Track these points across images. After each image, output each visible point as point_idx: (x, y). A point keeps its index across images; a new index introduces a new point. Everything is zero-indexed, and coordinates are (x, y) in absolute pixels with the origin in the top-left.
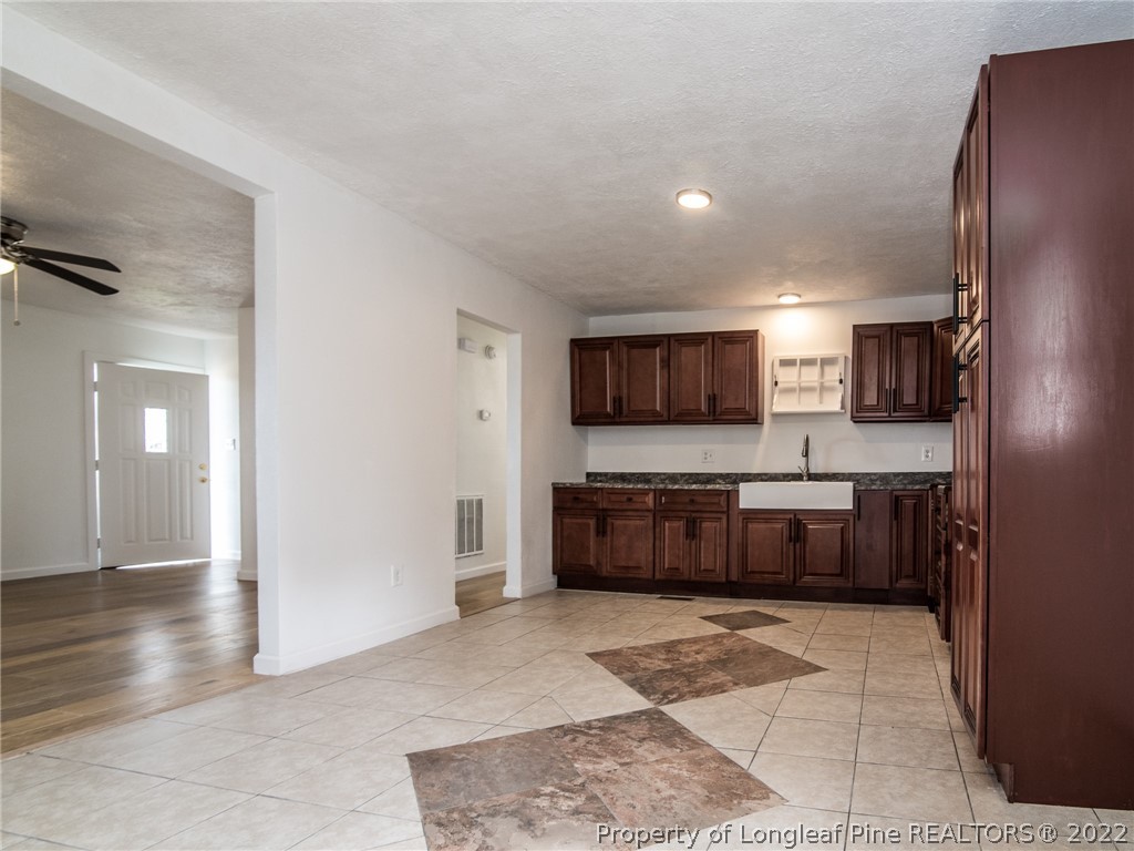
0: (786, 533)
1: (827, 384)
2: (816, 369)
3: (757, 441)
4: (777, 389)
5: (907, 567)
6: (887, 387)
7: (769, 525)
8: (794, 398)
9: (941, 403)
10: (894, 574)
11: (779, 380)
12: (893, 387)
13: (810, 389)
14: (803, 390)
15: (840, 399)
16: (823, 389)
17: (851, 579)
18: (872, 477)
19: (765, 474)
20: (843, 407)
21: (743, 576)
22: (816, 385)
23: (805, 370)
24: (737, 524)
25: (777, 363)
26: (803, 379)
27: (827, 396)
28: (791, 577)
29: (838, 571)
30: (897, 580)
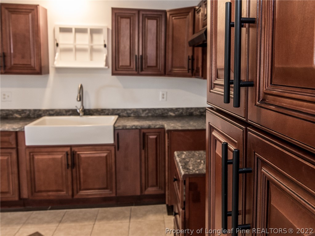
0: (64, 162)
1: (95, 47)
2: (87, 36)
3: (45, 86)
4: (58, 49)
5: (152, 180)
6: (137, 54)
7: (51, 157)
8: (71, 56)
9: (172, 67)
10: (144, 185)
11: (60, 42)
12: (141, 54)
13: (83, 50)
14: (78, 50)
15: (105, 58)
16: (93, 50)
17: (114, 191)
18: (129, 112)
19: (52, 110)
20: (107, 64)
21: (32, 194)
22: (87, 47)
23: (79, 35)
24: (25, 157)
25: (57, 30)
26: (78, 42)
27: (95, 55)
28: (70, 193)
29: (105, 186)
30: (145, 189)
